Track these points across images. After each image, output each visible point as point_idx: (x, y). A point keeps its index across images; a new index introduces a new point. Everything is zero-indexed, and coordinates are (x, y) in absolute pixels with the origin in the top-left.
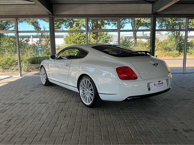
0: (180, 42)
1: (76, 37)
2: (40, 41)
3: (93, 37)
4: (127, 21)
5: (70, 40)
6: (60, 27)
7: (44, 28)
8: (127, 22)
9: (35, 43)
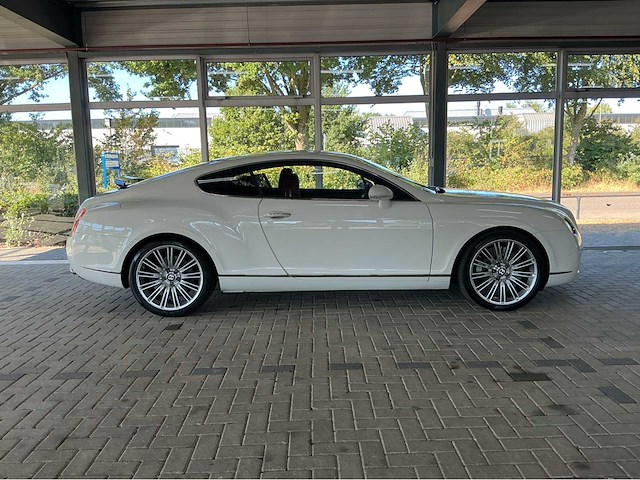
0: (589, 136)
1: (248, 123)
2: (117, 137)
3: (291, 123)
4: (407, 68)
5: (228, 132)
6: (184, 91)
7: (128, 95)
8: (404, 69)
9: (100, 144)
